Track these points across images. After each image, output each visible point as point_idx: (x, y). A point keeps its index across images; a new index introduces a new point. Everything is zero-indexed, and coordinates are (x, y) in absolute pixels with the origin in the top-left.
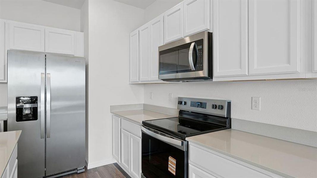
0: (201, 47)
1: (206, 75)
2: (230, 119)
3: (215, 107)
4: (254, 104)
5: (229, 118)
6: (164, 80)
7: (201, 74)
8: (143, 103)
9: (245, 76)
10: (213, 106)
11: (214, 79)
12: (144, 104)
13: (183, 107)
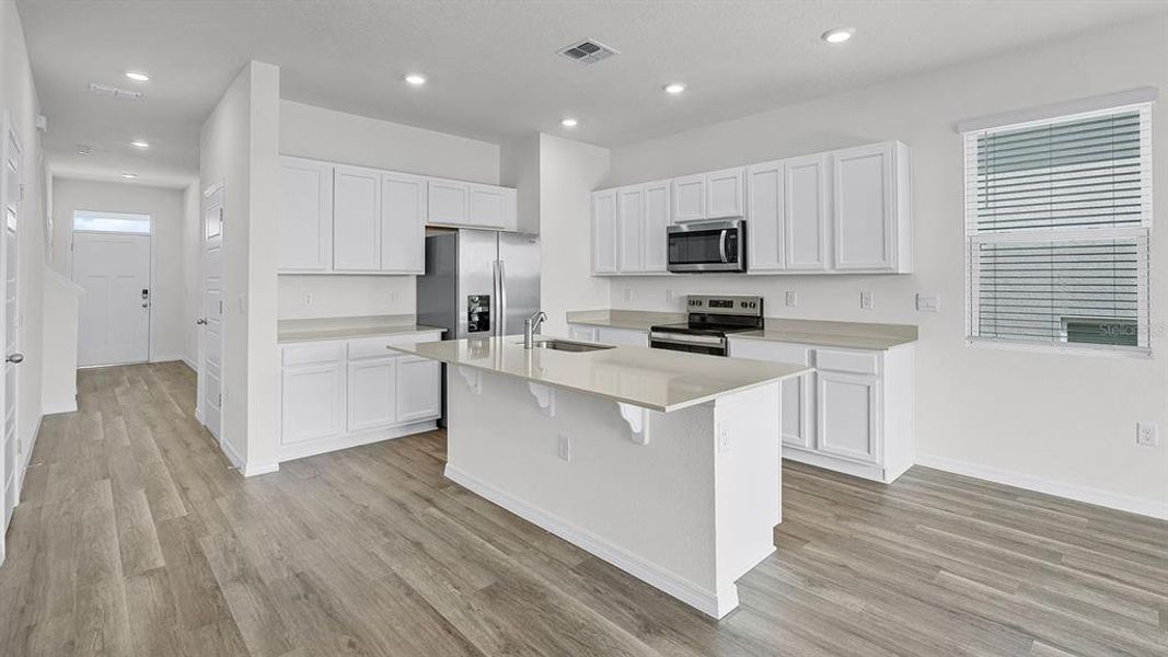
0: (734, 237)
1: (740, 268)
2: (763, 319)
3: (744, 305)
4: (788, 299)
5: (761, 318)
6: (673, 272)
7: (731, 266)
8: (609, 308)
9: (781, 270)
10: (742, 304)
11: (749, 273)
12: (611, 311)
13: (697, 309)
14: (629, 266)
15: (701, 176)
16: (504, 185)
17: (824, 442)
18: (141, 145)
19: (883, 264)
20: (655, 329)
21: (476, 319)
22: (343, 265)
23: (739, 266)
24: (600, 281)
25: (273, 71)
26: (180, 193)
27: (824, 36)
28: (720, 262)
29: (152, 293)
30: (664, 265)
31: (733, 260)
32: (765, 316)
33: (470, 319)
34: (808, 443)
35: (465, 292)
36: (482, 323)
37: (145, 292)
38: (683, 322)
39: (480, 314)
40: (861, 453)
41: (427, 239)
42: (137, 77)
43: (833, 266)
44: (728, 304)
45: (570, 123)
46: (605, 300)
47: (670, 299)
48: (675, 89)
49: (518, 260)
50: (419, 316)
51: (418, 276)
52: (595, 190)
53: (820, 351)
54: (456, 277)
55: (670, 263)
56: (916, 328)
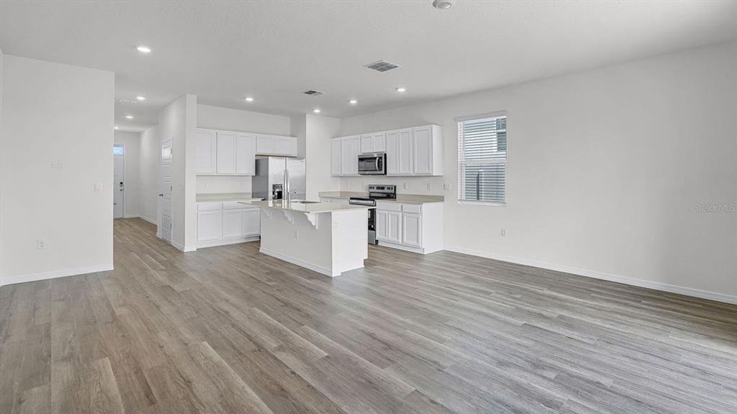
0: (382, 160)
3: (389, 188)
5: (395, 194)
6: (361, 175)
7: (381, 172)
8: (339, 190)
10: (387, 188)
11: (387, 175)
12: (341, 192)
13: (372, 190)
14: (345, 172)
15: (371, 134)
16: (292, 136)
17: (405, 240)
18: (130, 117)
19: (427, 172)
20: (351, 199)
21: (276, 194)
22: (222, 171)
23: (383, 172)
24: (336, 178)
25: (195, 97)
26: (139, 134)
27: (397, 89)
28: (376, 170)
29: (124, 183)
30: (357, 172)
31: (381, 170)
32: (397, 193)
33: (274, 194)
34: (400, 242)
35: (271, 182)
36: (280, 196)
37: (121, 183)
38: (367, 196)
39: (278, 192)
40: (416, 243)
41: (256, 160)
42: (141, 98)
43: (414, 173)
44: (383, 188)
45: (317, 111)
46: (337, 187)
47: (362, 186)
48: (353, 102)
49: (295, 169)
50: (253, 193)
51: (253, 176)
52: (334, 137)
53: (404, 205)
54: (267, 176)
55: (359, 171)
56: (443, 197)
